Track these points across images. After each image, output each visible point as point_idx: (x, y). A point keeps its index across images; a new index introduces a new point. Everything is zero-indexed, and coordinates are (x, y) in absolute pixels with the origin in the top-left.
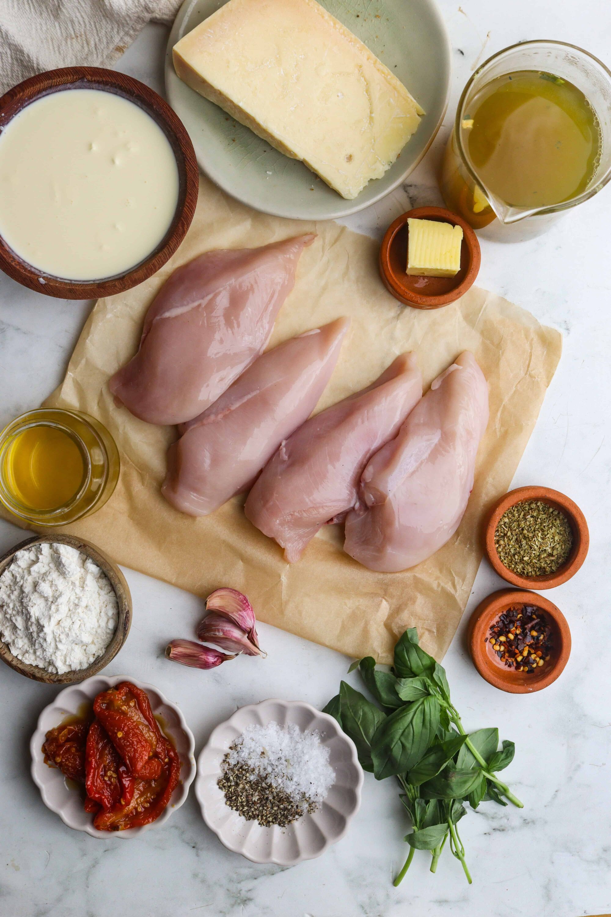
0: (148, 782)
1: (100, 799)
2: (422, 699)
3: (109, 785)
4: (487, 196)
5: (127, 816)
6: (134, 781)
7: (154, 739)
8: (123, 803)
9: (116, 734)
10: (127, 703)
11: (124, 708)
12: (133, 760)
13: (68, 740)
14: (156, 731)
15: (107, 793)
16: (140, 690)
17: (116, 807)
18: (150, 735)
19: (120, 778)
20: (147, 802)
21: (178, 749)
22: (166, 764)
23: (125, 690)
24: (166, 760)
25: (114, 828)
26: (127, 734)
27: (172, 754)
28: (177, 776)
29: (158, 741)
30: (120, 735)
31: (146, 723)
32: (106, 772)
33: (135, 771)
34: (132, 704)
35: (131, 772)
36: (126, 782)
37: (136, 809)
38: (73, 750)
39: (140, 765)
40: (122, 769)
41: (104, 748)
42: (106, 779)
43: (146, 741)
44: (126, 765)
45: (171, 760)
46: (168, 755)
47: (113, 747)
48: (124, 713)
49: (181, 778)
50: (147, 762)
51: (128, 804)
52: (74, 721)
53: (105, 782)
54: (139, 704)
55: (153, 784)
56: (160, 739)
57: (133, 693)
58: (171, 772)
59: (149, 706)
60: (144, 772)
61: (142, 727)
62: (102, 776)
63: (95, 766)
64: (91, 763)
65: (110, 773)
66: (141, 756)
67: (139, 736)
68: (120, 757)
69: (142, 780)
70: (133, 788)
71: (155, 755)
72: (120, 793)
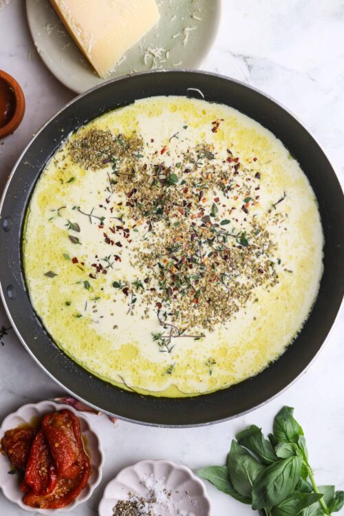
0: (67, 480)
1: (33, 485)
2: (291, 458)
3: (41, 477)
5: (47, 500)
6: (58, 478)
7: (78, 452)
8: (48, 491)
9: (54, 444)
10: (65, 424)
11: (63, 427)
12: (61, 464)
13: (19, 440)
14: (80, 446)
15: (37, 482)
16: (77, 418)
17: (42, 493)
18: (75, 449)
19: (49, 474)
20: (62, 493)
21: (92, 462)
22: (82, 470)
23: (66, 415)
24: (82, 468)
26: (61, 445)
27: (87, 465)
28: (87, 481)
29: (80, 452)
30: (57, 445)
31: (75, 440)
32: (40, 467)
33: (61, 472)
34: (68, 426)
35: (57, 472)
36: (53, 478)
37: (54, 496)
38: (22, 447)
39: (65, 468)
40: (52, 468)
41: (43, 451)
42: (40, 472)
43: (73, 453)
44: (55, 466)
45: (86, 468)
46: (84, 465)
47: (49, 452)
48: (62, 431)
49: (89, 481)
50: (71, 467)
51: (50, 491)
52: (27, 427)
53: (39, 474)
54: (73, 425)
55: (70, 482)
56: (82, 452)
57: (71, 418)
58: (83, 476)
59: (79, 429)
60: (66, 473)
61: (71, 442)
62: (37, 470)
63: (34, 462)
64: (32, 459)
65: (43, 469)
66: (67, 462)
67: (69, 449)
68: (53, 460)
69: (63, 478)
70: (56, 482)
71: (76, 463)
72: (47, 483)
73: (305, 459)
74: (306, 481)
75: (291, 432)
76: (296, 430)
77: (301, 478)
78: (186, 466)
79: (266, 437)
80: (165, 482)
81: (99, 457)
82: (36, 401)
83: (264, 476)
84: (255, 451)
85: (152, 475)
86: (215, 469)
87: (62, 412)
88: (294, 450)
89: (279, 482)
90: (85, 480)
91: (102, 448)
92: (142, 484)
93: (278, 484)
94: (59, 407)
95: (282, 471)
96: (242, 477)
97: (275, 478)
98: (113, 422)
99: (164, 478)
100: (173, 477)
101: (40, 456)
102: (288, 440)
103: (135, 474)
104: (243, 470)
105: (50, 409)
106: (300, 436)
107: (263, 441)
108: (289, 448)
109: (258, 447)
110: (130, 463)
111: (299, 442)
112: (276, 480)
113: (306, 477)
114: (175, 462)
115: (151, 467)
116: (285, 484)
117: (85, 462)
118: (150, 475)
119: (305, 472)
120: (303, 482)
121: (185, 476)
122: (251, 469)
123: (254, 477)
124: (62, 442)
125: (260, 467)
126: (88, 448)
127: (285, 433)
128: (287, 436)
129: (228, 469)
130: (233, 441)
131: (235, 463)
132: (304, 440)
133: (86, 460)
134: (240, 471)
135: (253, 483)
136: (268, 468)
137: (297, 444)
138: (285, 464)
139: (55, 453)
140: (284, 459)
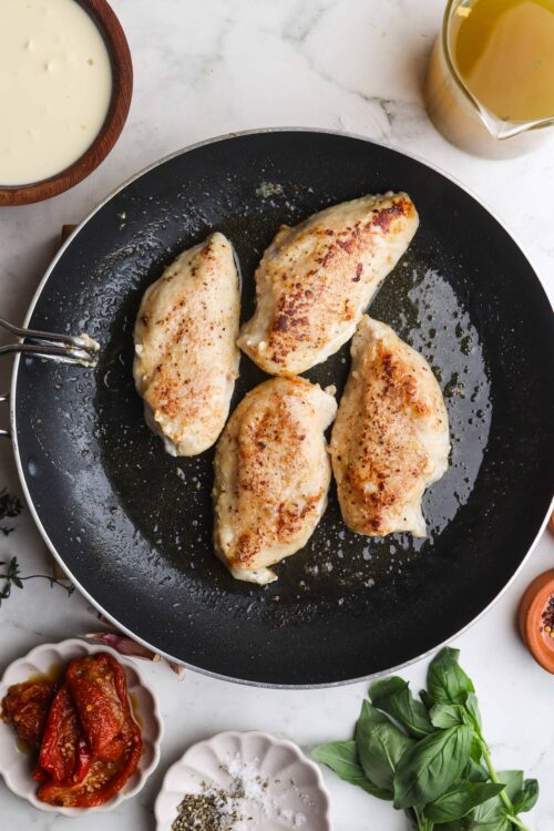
0: (105, 763)
1: (53, 770)
2: (455, 728)
3: (63, 758)
4: (478, 110)
5: (74, 793)
6: (91, 759)
7: (122, 719)
8: (75, 780)
9: (86, 707)
10: (103, 675)
11: (99, 680)
12: (97, 738)
13: (31, 700)
14: (126, 710)
15: (59, 765)
16: (120, 665)
17: (66, 782)
18: (118, 714)
19: (77, 752)
20: (98, 782)
21: (145, 734)
22: (128, 747)
23: (105, 661)
24: (130, 744)
25: (58, 802)
26: (96, 709)
27: (137, 739)
28: (137, 764)
29: (126, 720)
30: (89, 708)
31: (118, 700)
32: (64, 743)
33: (98, 751)
34: (107, 678)
35: (90, 750)
36: (84, 759)
37: (85, 788)
38: (35, 712)
39: (103, 744)
40: (82, 745)
41: (68, 717)
42: (63, 750)
43: (115, 720)
44: (87, 741)
45: (134, 745)
46: (132, 739)
47: (78, 719)
48: (98, 687)
49: (140, 765)
50: (111, 743)
51: (80, 781)
53: (61, 752)
54: (116, 679)
55: (110, 766)
56: (128, 719)
57: (112, 666)
58: (130, 758)
59: (125, 683)
60: (105, 752)
61: (112, 704)
62: (59, 746)
63: (54, 734)
64: (51, 731)
65: (68, 745)
66: (106, 735)
67: (108, 713)
68: (83, 731)
69: (100, 758)
70: (88, 766)
71: (119, 736)
72: (74, 768)
73: (477, 729)
74: (479, 763)
75: (454, 688)
76: (463, 684)
77: (471, 760)
78: (292, 740)
79: (415, 696)
80: (259, 766)
81: (155, 727)
82: (57, 639)
83: (412, 757)
84: (398, 717)
85: (238, 755)
86: (337, 746)
87: (98, 656)
88: (460, 715)
89: (437, 764)
90: (133, 763)
91: (160, 712)
92: (223, 768)
93: (435, 768)
94: (93, 649)
95: (441, 749)
96: (378, 757)
97: (430, 759)
98: (178, 672)
99: (257, 759)
100: (271, 758)
101: (63, 726)
102: (450, 701)
103: (212, 753)
104: (381, 748)
105: (79, 652)
106: (470, 695)
107: (411, 703)
108: (453, 713)
109: (403, 711)
110: (204, 736)
111: (467, 703)
112: (431, 763)
113: (479, 757)
114: (274, 734)
115: (237, 743)
116: (445, 769)
117: (134, 735)
118: (235, 754)
119: (477, 751)
120: (474, 765)
121: (291, 757)
122: (392, 744)
123: (397, 759)
124: (97, 703)
125: (406, 741)
126: (138, 714)
127: (446, 688)
128: (448, 694)
129: (357, 745)
130: (365, 701)
131: (368, 735)
132: (475, 700)
133: (135, 731)
134: (375, 748)
135: (396, 767)
136: (420, 743)
137: (465, 706)
138: (446, 737)
139: (87, 721)
140: (444, 730)
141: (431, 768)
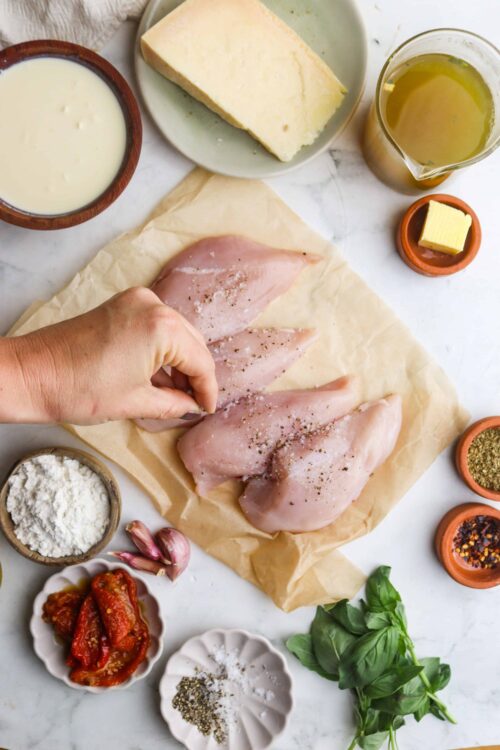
0: (121, 653)
1: (81, 658)
3: (90, 649)
5: (98, 676)
6: (111, 650)
7: (134, 620)
8: (99, 666)
9: (106, 610)
10: (120, 586)
11: (116, 590)
12: (115, 634)
13: (65, 605)
14: (137, 613)
15: (87, 655)
16: (132, 579)
17: (92, 667)
18: (131, 616)
19: (100, 645)
20: (116, 668)
21: (151, 631)
22: (139, 641)
23: (120, 576)
24: (140, 638)
25: (86, 683)
26: (115, 611)
27: (145, 634)
28: (145, 653)
29: (137, 621)
30: (109, 611)
31: (130, 605)
32: (90, 638)
33: (115, 643)
34: (123, 588)
35: (110, 643)
36: (105, 650)
37: (106, 671)
38: (68, 614)
39: (119, 638)
40: (104, 639)
41: (93, 618)
42: (89, 643)
43: (128, 620)
44: (107, 636)
45: (144, 639)
46: (141, 635)
47: (100, 619)
48: (115, 594)
49: (148, 655)
50: (125, 637)
51: (102, 666)
52: (74, 590)
53: (88, 645)
54: (128, 590)
55: (125, 655)
56: (139, 620)
57: (126, 579)
58: (140, 648)
59: (136, 592)
60: (121, 645)
61: (127, 608)
62: (86, 640)
63: (83, 631)
64: (80, 629)
65: (93, 639)
66: (122, 631)
67: (124, 615)
68: (104, 628)
69: (117, 650)
70: (109, 655)
71: (132, 633)
72: (97, 657)
73: (403, 629)
74: (405, 654)
75: (385, 597)
76: (393, 596)
77: (399, 652)
78: (263, 635)
80: (239, 655)
81: (159, 626)
83: (353, 650)
85: (223, 647)
86: (298, 637)
87: (116, 571)
88: (389, 619)
89: (372, 656)
90: (142, 653)
91: (163, 614)
92: (211, 657)
93: (370, 659)
94: (112, 565)
95: (376, 644)
96: (328, 650)
97: (366, 652)
98: (172, 580)
99: (237, 650)
100: (248, 649)
101: (90, 624)
102: (382, 608)
103: (202, 646)
104: (329, 642)
105: (101, 568)
106: (398, 603)
108: (384, 617)
111: (396, 611)
112: (367, 655)
113: (405, 649)
114: (250, 631)
116: (378, 660)
117: (143, 631)
118: (220, 646)
119: (403, 646)
121: (262, 648)
122: (340, 642)
123: (342, 651)
124: (115, 608)
125: (349, 638)
126: (146, 614)
127: (378, 597)
128: (380, 602)
129: (312, 638)
130: (318, 607)
131: (321, 633)
132: (402, 607)
133: (144, 629)
134: (325, 643)
135: (341, 656)
136: (359, 639)
137: (394, 613)
138: (378, 637)
139: (107, 621)
140: (377, 631)
141: (367, 659)
